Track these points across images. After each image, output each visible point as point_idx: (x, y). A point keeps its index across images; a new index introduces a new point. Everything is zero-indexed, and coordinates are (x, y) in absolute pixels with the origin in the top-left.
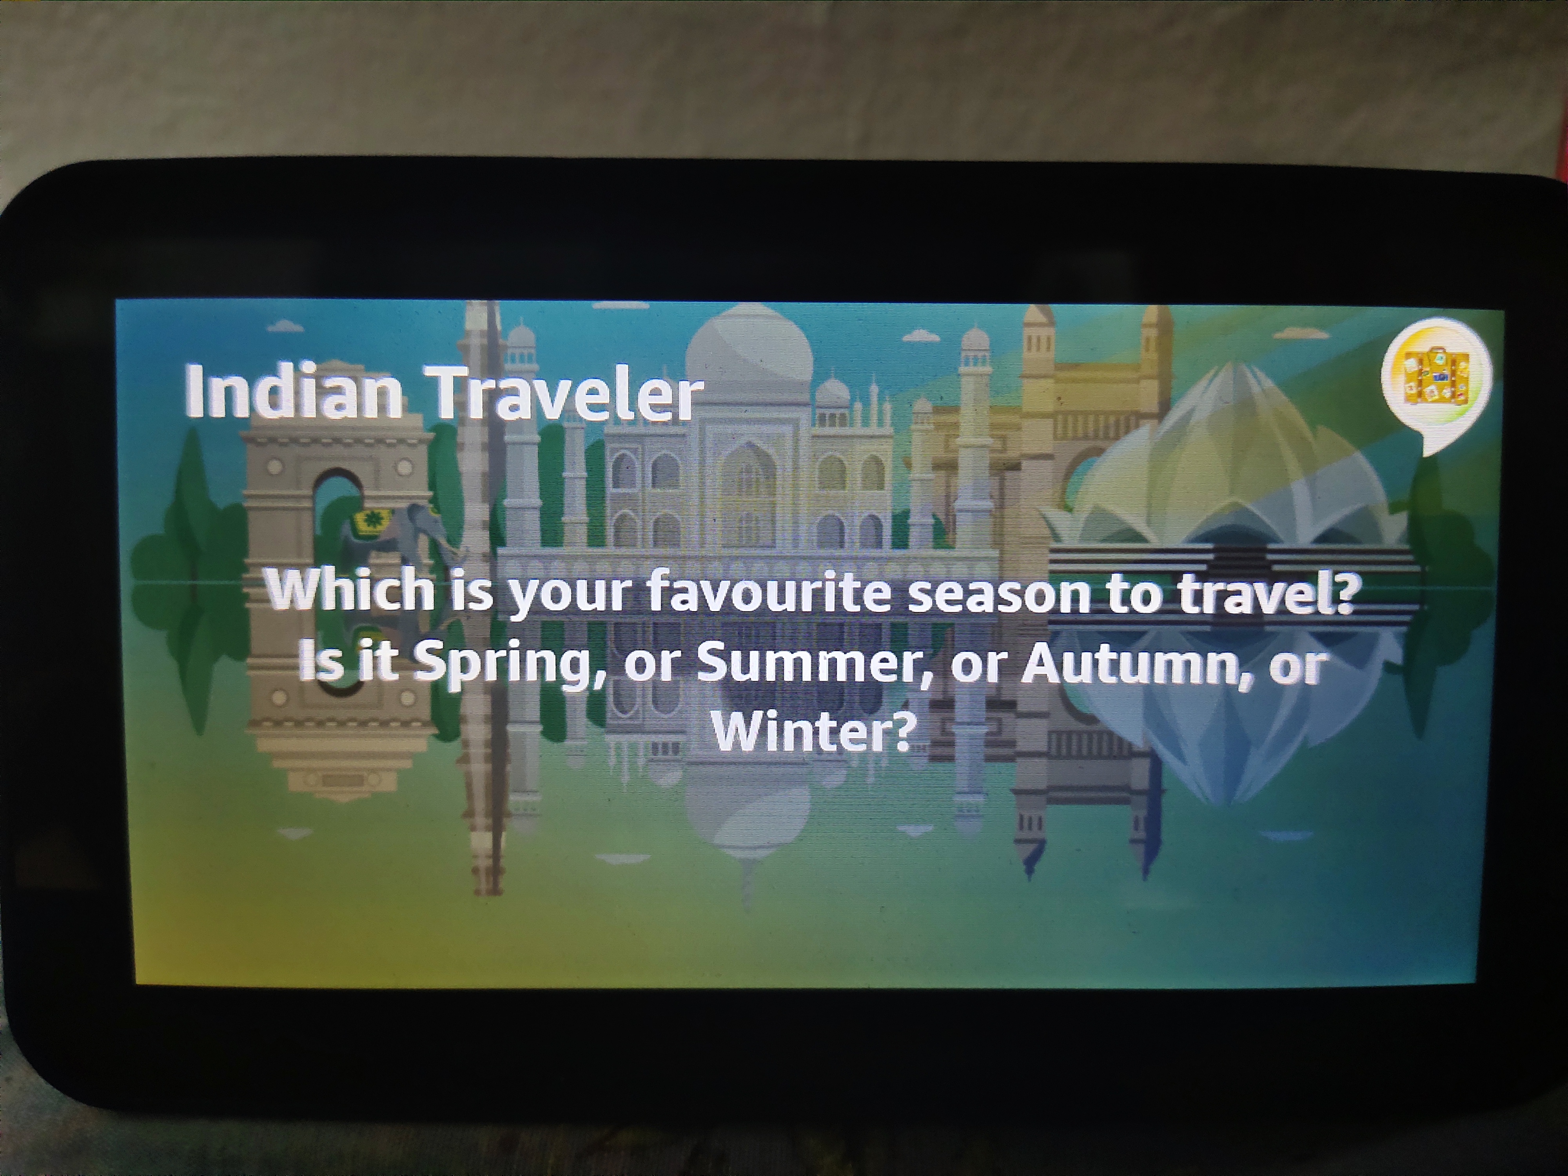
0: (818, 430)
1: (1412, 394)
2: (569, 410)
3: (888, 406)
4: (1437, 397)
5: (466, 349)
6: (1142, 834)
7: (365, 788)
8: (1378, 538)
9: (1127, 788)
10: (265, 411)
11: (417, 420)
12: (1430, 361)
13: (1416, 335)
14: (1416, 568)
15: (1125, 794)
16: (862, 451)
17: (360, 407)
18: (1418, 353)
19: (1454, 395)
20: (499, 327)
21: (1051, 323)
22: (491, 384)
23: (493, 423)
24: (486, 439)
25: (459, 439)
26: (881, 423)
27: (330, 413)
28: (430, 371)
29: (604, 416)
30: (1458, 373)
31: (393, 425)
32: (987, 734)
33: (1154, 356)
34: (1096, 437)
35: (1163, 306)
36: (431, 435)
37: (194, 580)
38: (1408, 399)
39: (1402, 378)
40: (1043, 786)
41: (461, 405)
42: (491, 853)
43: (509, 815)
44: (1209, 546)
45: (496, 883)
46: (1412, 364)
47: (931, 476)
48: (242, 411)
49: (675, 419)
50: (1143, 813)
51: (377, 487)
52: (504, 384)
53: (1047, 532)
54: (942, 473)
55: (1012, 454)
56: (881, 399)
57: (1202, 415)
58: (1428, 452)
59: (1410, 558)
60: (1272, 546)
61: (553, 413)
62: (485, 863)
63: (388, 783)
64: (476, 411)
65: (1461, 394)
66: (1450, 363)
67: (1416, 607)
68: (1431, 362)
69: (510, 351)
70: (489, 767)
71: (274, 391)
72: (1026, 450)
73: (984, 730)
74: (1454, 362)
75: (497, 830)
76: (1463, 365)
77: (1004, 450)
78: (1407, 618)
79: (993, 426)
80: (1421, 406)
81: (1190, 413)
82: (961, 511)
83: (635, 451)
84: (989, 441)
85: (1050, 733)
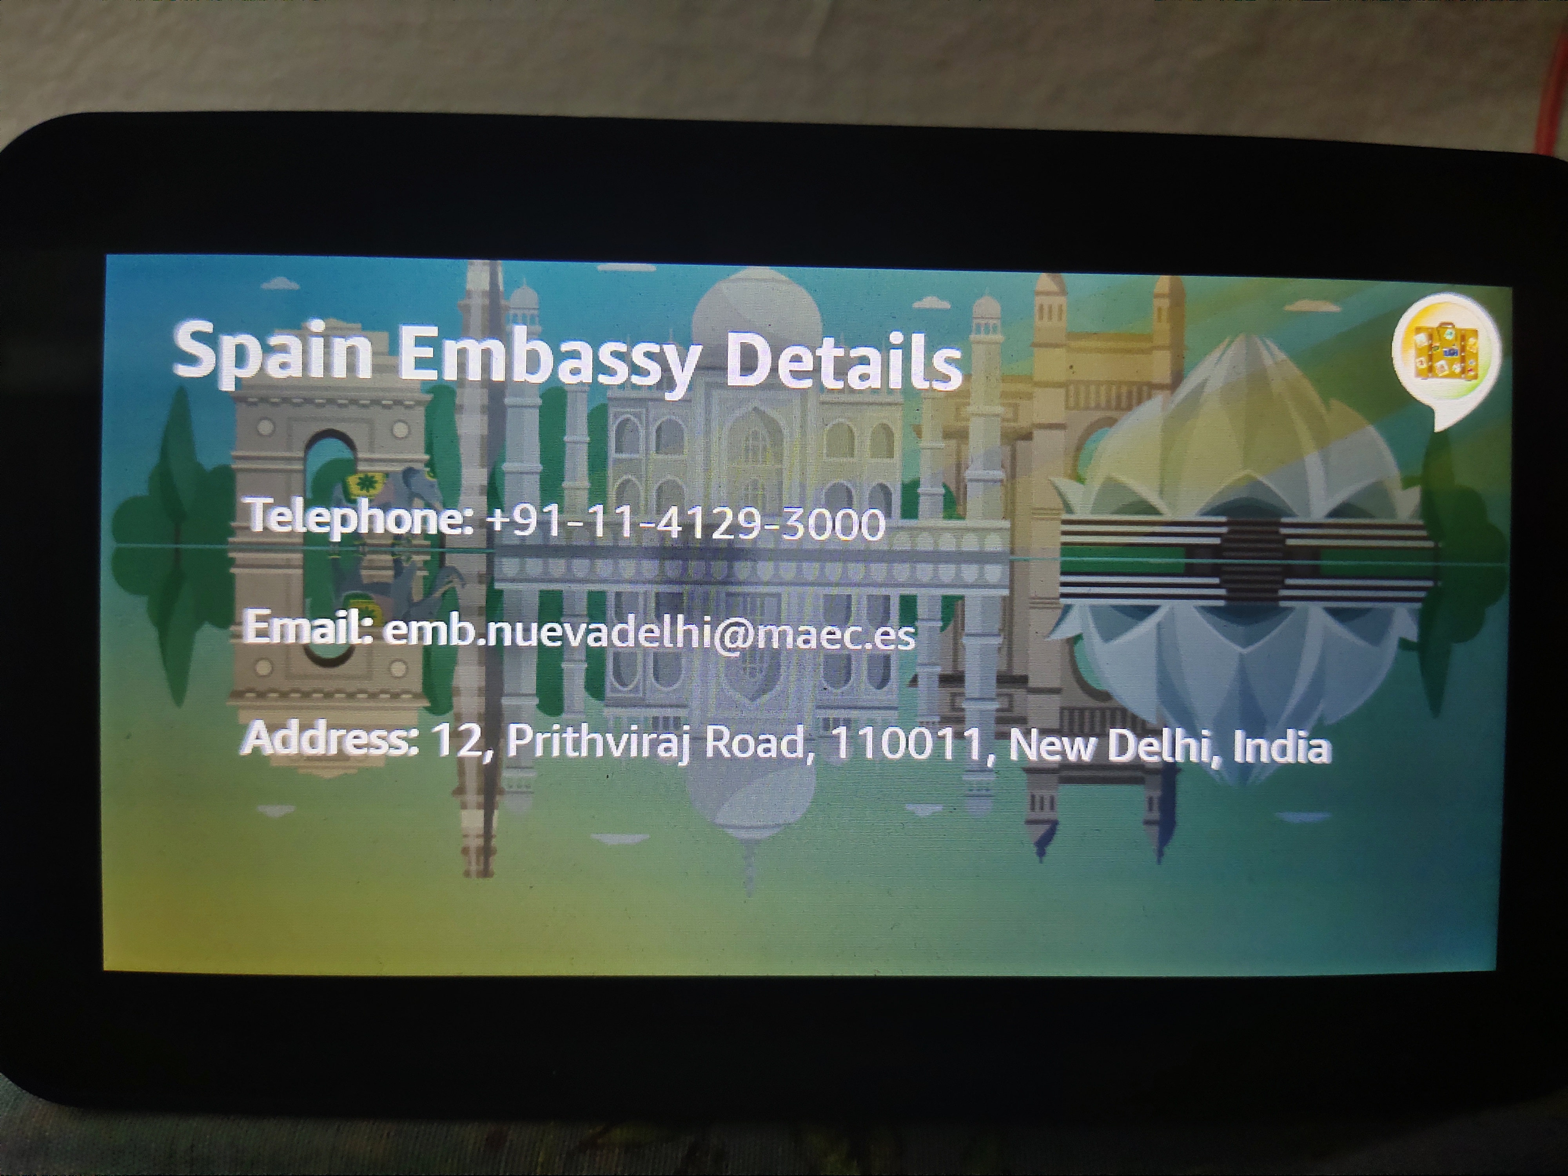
0: (827, 397)
1: (1423, 369)
4: (1446, 373)
5: (466, 309)
6: (1156, 815)
7: (350, 763)
8: (1392, 513)
9: (1140, 767)
12: (1440, 336)
13: (1426, 310)
14: (1429, 544)
15: (1138, 774)
16: (873, 418)
17: (351, 368)
18: (1428, 328)
19: (1463, 371)
20: (501, 288)
21: (1063, 292)
23: (489, 384)
24: (486, 401)
25: (458, 401)
30: (1468, 348)
31: (389, 386)
32: (998, 710)
33: (1165, 326)
34: (1108, 407)
35: (1175, 277)
36: (429, 397)
37: (177, 543)
38: (1419, 374)
39: (1412, 352)
41: (463, 367)
42: (482, 832)
43: (502, 792)
44: (1223, 519)
45: (487, 863)
46: (1422, 339)
47: (942, 444)
50: (1157, 794)
51: (372, 450)
53: (1058, 503)
54: (953, 443)
55: (1023, 423)
57: (1216, 384)
58: (1439, 427)
59: (1423, 533)
60: (1284, 520)
62: (476, 843)
64: (475, 373)
65: (1471, 370)
66: (1459, 338)
67: (1429, 584)
68: (1441, 339)
69: (512, 312)
72: (1037, 420)
73: (995, 705)
74: (1463, 338)
75: (489, 807)
76: (1471, 341)
77: (1015, 420)
78: (1422, 594)
79: (1004, 395)
80: (1431, 381)
81: (1202, 386)
82: (971, 480)
83: (638, 416)
84: (999, 409)
85: (1062, 709)
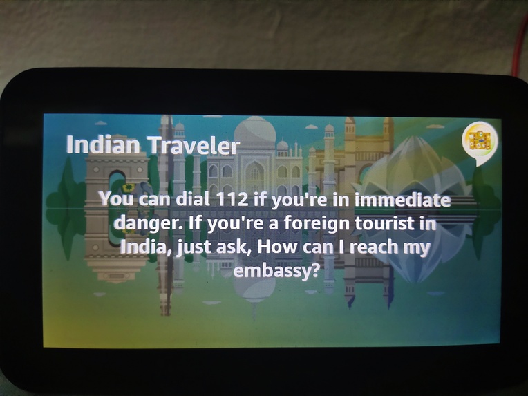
0: (278, 158)
1: (472, 146)
2: (195, 151)
3: (301, 150)
4: (480, 147)
5: (161, 131)
6: (387, 293)
7: (124, 278)
8: (463, 193)
9: (382, 278)
10: (94, 151)
11: (144, 154)
13: (473, 127)
14: (476, 203)
15: (381, 280)
16: (293, 164)
17: (125, 150)
18: (474, 133)
19: (486, 147)
20: (172, 124)
21: (354, 123)
22: (169, 142)
23: (169, 155)
24: (167, 160)
25: (158, 161)
26: (298, 156)
27: (115, 151)
28: (149, 138)
29: (207, 153)
30: (487, 139)
31: (137, 156)
32: (335, 259)
33: (387, 133)
34: (369, 160)
35: (390, 118)
36: (149, 159)
37: (67, 208)
38: (471, 148)
39: (469, 141)
40: (354, 277)
41: (159, 149)
42: (167, 301)
43: (173, 288)
45: (168, 311)
46: (472, 136)
47: (315, 173)
48: (85, 151)
49: (230, 154)
50: (387, 286)
51: (131, 176)
52: (174, 142)
53: (353, 191)
54: (319, 172)
55: (342, 165)
56: (299, 148)
57: (404, 152)
58: (478, 165)
59: (473, 200)
61: (190, 152)
62: (165, 304)
63: (132, 277)
64: (164, 151)
65: (488, 146)
67: (476, 216)
68: (478, 136)
69: (176, 131)
70: (167, 271)
71: (97, 145)
72: (346, 165)
74: (485, 136)
75: (169, 293)
76: (488, 137)
77: (339, 164)
78: (473, 220)
79: (335, 156)
80: (475, 150)
81: (400, 152)
82: (325, 184)
83: (217, 165)
84: (334, 161)
85: (356, 259)
